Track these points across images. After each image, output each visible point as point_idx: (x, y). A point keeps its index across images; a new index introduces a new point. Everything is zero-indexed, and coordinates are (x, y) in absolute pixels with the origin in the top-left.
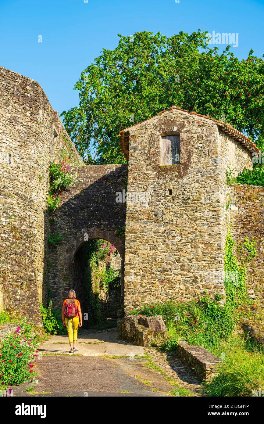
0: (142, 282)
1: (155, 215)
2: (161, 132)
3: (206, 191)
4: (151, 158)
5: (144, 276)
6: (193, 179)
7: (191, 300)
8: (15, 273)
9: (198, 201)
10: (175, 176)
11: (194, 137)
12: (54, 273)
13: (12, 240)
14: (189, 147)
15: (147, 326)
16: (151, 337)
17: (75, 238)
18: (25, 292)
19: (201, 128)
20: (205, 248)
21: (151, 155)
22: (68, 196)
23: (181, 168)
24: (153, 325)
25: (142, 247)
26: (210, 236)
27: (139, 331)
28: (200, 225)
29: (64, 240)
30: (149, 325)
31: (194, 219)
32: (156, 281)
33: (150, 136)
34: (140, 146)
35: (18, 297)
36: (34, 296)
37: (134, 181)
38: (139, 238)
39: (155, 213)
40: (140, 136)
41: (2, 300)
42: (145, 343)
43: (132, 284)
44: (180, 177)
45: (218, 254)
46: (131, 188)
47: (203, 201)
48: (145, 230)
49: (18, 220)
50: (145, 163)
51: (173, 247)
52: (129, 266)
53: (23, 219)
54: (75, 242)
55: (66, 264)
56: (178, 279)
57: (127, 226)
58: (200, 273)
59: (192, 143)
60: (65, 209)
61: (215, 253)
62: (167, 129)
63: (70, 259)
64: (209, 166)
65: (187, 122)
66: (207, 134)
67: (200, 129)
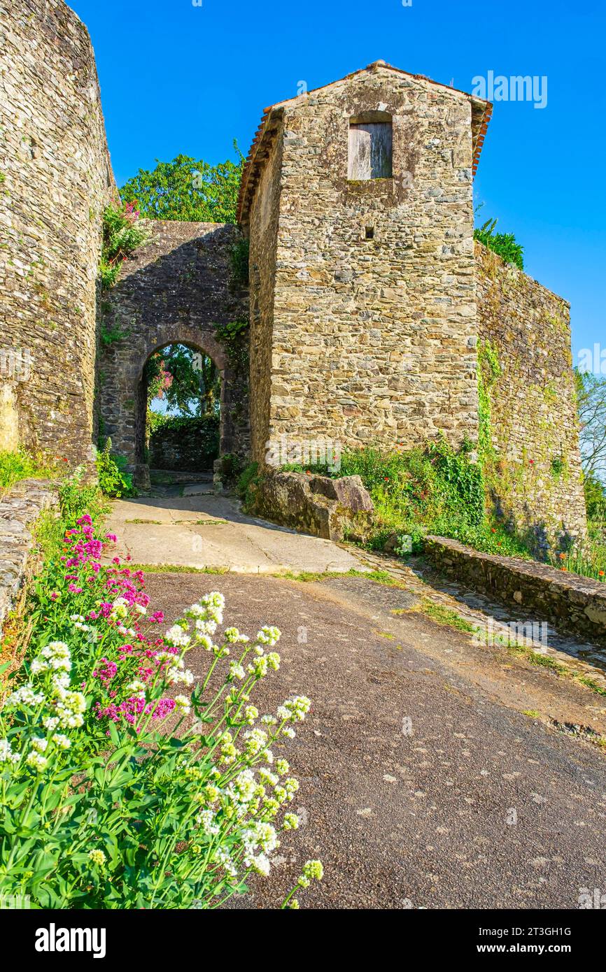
0: (307, 408)
1: (337, 278)
2: (352, 111)
3: (447, 235)
4: (330, 164)
5: (311, 396)
6: (419, 208)
7: (408, 448)
8: (43, 376)
9: (429, 254)
10: (381, 201)
11: (422, 125)
12: (109, 395)
13: (37, 308)
14: (411, 144)
15: (333, 496)
16: (344, 521)
17: (146, 338)
18: (64, 416)
19: (438, 107)
20: (441, 346)
21: (330, 158)
22: (133, 268)
23: (394, 186)
24: (346, 496)
25: (307, 339)
26: (452, 324)
27: (316, 507)
28: (432, 301)
29: (127, 341)
30: (339, 495)
31: (420, 288)
32: (338, 407)
33: (329, 119)
34: (305, 139)
35: (50, 424)
36: (82, 426)
37: (293, 208)
38: (302, 322)
39: (337, 273)
40: (307, 119)
41: (16, 428)
42: (332, 532)
43: (286, 411)
44: (392, 202)
45: (469, 360)
46: (286, 221)
47: (439, 253)
48: (315, 307)
49: (50, 274)
50: (316, 173)
51: (374, 342)
52: (279, 375)
53: (59, 275)
54: (145, 345)
55: (129, 380)
56: (383, 406)
57: (277, 298)
58: (429, 397)
59: (418, 136)
60: (128, 288)
61: (462, 358)
62: (365, 106)
63: (137, 373)
64: (453, 185)
65: (409, 93)
66: (449, 120)
67: (434, 109)
